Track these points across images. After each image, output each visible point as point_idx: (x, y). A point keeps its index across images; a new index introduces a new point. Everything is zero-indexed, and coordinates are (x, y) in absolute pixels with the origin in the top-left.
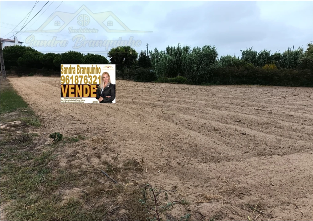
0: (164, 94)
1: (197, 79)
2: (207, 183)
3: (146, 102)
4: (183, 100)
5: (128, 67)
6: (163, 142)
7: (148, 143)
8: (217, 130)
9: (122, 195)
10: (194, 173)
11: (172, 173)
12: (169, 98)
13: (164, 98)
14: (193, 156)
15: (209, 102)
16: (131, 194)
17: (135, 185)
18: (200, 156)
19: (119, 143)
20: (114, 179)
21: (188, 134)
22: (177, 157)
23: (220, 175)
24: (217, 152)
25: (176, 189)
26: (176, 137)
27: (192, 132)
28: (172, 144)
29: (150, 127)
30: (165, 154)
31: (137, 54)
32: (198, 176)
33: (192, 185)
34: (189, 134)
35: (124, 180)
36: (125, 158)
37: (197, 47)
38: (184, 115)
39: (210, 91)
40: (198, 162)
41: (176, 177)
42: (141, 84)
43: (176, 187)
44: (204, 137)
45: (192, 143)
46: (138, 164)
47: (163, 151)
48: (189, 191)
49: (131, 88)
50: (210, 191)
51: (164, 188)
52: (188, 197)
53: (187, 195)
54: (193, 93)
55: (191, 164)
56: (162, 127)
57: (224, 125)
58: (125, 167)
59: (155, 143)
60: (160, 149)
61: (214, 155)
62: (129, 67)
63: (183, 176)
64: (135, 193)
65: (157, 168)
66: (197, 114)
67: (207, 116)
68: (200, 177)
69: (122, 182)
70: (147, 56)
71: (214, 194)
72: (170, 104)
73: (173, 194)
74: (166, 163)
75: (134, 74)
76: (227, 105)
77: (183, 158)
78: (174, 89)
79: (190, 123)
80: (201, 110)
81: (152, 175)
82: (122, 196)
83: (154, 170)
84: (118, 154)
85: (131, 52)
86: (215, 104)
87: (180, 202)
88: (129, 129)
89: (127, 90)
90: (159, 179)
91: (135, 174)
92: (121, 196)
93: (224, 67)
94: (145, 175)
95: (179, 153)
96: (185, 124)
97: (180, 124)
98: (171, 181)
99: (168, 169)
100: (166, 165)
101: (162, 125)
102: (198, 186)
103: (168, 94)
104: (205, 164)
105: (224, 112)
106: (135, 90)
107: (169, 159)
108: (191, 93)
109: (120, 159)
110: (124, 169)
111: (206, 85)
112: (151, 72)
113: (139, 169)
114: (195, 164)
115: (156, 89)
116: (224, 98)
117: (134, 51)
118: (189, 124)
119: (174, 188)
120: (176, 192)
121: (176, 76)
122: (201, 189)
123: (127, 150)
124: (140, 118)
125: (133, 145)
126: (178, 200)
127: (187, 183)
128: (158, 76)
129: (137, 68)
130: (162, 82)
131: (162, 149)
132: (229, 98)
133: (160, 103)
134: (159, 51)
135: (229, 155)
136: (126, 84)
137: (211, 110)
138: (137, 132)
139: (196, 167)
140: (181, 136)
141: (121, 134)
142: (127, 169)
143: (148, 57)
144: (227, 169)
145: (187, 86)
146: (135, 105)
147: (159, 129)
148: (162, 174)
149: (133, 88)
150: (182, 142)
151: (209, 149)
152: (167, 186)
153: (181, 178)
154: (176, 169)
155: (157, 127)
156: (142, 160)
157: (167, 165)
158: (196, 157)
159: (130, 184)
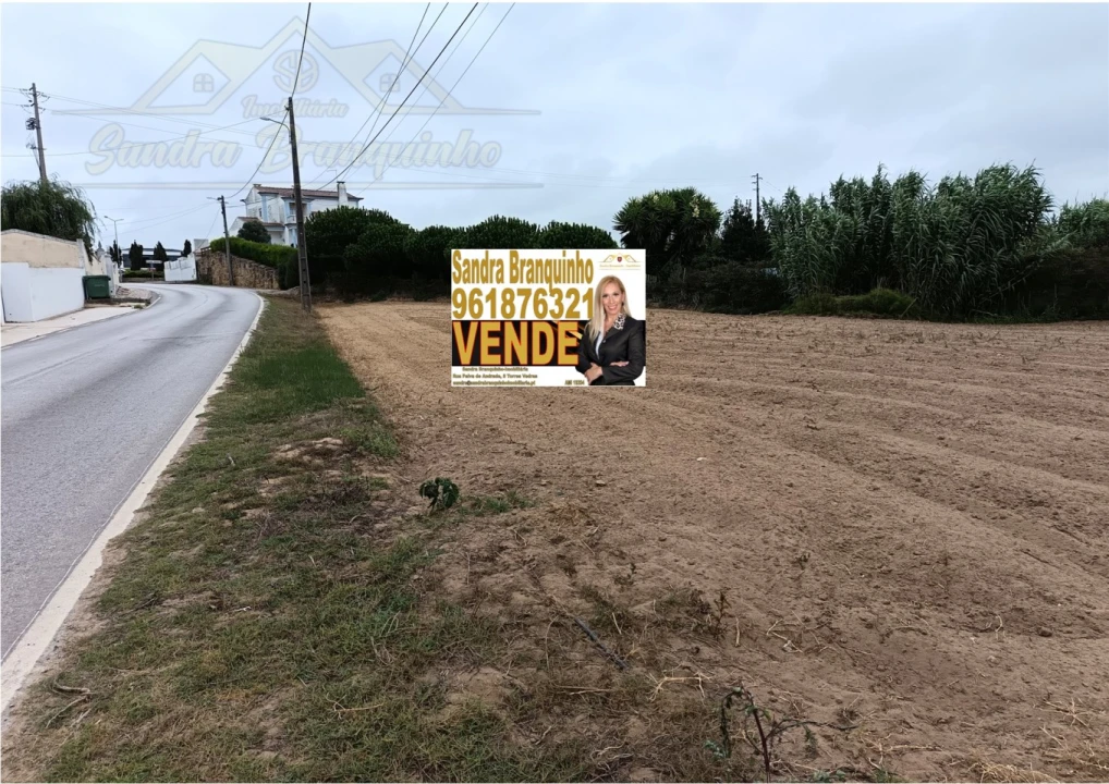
0: (816, 355)
1: (958, 298)
2: (989, 714)
3: (747, 385)
4: (896, 380)
5: (683, 264)
6: (807, 537)
7: (747, 537)
8: (1040, 503)
9: (644, 714)
10: (931, 668)
11: (838, 659)
12: (838, 372)
13: (818, 373)
14: (930, 599)
15: (1008, 391)
16: (675, 718)
17: (692, 685)
18: (960, 602)
19: (641, 527)
20: (616, 653)
21: (911, 511)
22: (862, 600)
23: (1051, 688)
24: (1039, 593)
25: (854, 723)
26: (860, 523)
27: (927, 506)
28: (844, 547)
29: (757, 479)
30: (811, 583)
31: (719, 214)
32: (951, 681)
33: (924, 713)
34: (917, 512)
35: (652, 664)
36: (659, 584)
37: (955, 178)
38: (898, 439)
39: (1013, 347)
40: (950, 624)
41: (856, 677)
42: (731, 320)
43: (852, 714)
44: (981, 528)
45: (928, 548)
46: (704, 609)
47: (807, 571)
48: (908, 737)
49: (692, 335)
50: (1002, 752)
51: (803, 711)
52: (904, 758)
53: (900, 753)
54: (937, 353)
55: (919, 630)
56: (803, 480)
57: (1074, 483)
58: (660, 617)
59: (772, 537)
60: (793, 563)
61: (1026, 605)
62: (687, 263)
63: (886, 674)
64: (693, 715)
65: (781, 633)
66: (951, 436)
67: (999, 444)
68: (958, 687)
69: (645, 670)
70: (755, 218)
71: (1020, 765)
72: (841, 394)
73: (841, 740)
74: (817, 619)
75: (704, 287)
76: (1092, 404)
77: (888, 604)
78: (861, 337)
79: (922, 472)
80: (970, 421)
81: (760, 656)
82: (645, 720)
83: (769, 639)
84: (634, 568)
85: (696, 209)
86: (1034, 396)
87: (868, 774)
88: (677, 480)
89: (677, 341)
90: (788, 676)
91: (694, 645)
92: (640, 717)
93: (1080, 250)
94: (731, 652)
95: (872, 585)
96: (899, 475)
97: (880, 474)
98: (835, 688)
99: (821, 638)
100: (813, 625)
101: (803, 472)
102: (947, 722)
103: (832, 356)
104: (982, 638)
105: (1074, 431)
106: (707, 343)
107: (830, 604)
108: (931, 355)
109: (639, 585)
110: (657, 624)
111: (999, 321)
112: (770, 275)
113: (710, 628)
114: (937, 632)
115: (784, 338)
116: (1079, 373)
117: (706, 205)
118: (916, 475)
119: (846, 718)
120: (854, 732)
121: (867, 290)
122: (962, 737)
123: (669, 556)
124: (721, 443)
125: (691, 539)
126: (861, 766)
127: (902, 703)
128: (796, 291)
129: (716, 263)
130: (812, 310)
131: (801, 562)
132: (1099, 374)
133: (796, 389)
134: (803, 200)
135: (1098, 611)
136: (675, 324)
137: (1014, 423)
138: (704, 493)
139: (943, 646)
140: (880, 519)
141: (649, 496)
142: (664, 622)
143: (760, 222)
144: (1083, 669)
145: (912, 327)
146: (704, 394)
147: (791, 485)
148: (798, 660)
149: (698, 336)
150: (885, 541)
151: (1005, 578)
152: (815, 705)
153: (877, 681)
154: (856, 643)
155: (786, 480)
156: (723, 598)
157: (821, 625)
158: (945, 606)
159: (673, 679)
